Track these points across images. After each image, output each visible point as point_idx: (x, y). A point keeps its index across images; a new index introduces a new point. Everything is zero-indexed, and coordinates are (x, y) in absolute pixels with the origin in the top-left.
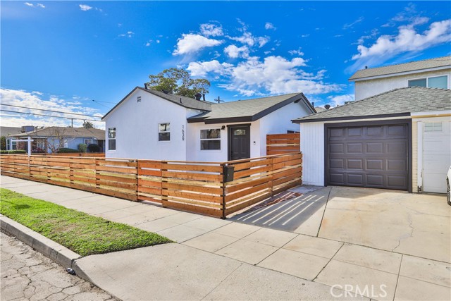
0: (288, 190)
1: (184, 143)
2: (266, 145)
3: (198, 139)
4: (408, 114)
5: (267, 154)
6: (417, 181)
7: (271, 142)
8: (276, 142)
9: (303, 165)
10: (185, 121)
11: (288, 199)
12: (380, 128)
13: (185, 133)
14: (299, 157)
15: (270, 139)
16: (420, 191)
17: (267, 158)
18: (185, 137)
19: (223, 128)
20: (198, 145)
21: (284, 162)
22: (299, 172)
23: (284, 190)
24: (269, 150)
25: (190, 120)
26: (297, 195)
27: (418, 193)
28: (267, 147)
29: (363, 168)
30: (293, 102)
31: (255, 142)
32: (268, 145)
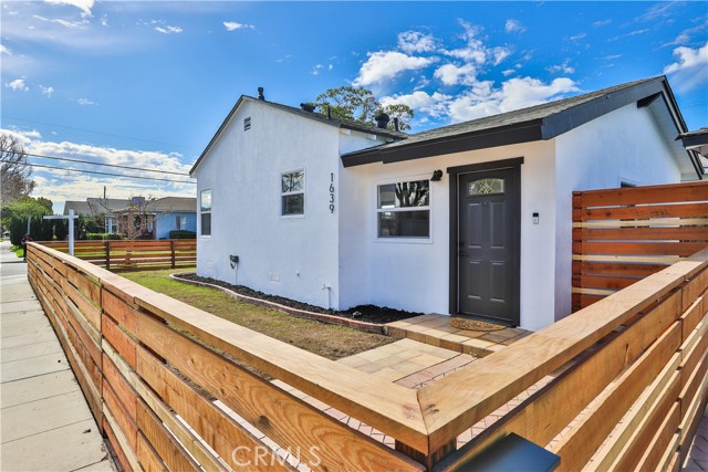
1: (334, 219)
2: (570, 225)
3: (370, 209)
5: (575, 253)
10: (336, 163)
13: (336, 194)
18: (336, 204)
19: (437, 176)
20: (372, 225)
24: (579, 241)
25: (349, 160)
28: (574, 230)
30: (634, 105)
31: (536, 215)
32: (579, 225)
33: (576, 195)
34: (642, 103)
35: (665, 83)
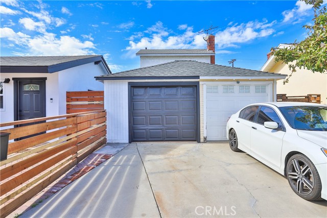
0: (95, 152)
2: (66, 103)
4: (198, 77)
5: (67, 113)
6: (203, 133)
7: (72, 100)
8: (77, 100)
9: (108, 123)
11: (98, 165)
12: (175, 88)
14: (103, 116)
15: (70, 96)
16: (206, 141)
17: (68, 117)
19: (7, 81)
21: (89, 121)
22: (104, 131)
23: (90, 153)
24: (69, 109)
26: (106, 157)
27: (204, 142)
28: (67, 105)
29: (163, 124)
30: (94, 63)
31: (51, 99)
32: (68, 103)
33: (67, 93)
34: (96, 63)
35: (102, 58)
